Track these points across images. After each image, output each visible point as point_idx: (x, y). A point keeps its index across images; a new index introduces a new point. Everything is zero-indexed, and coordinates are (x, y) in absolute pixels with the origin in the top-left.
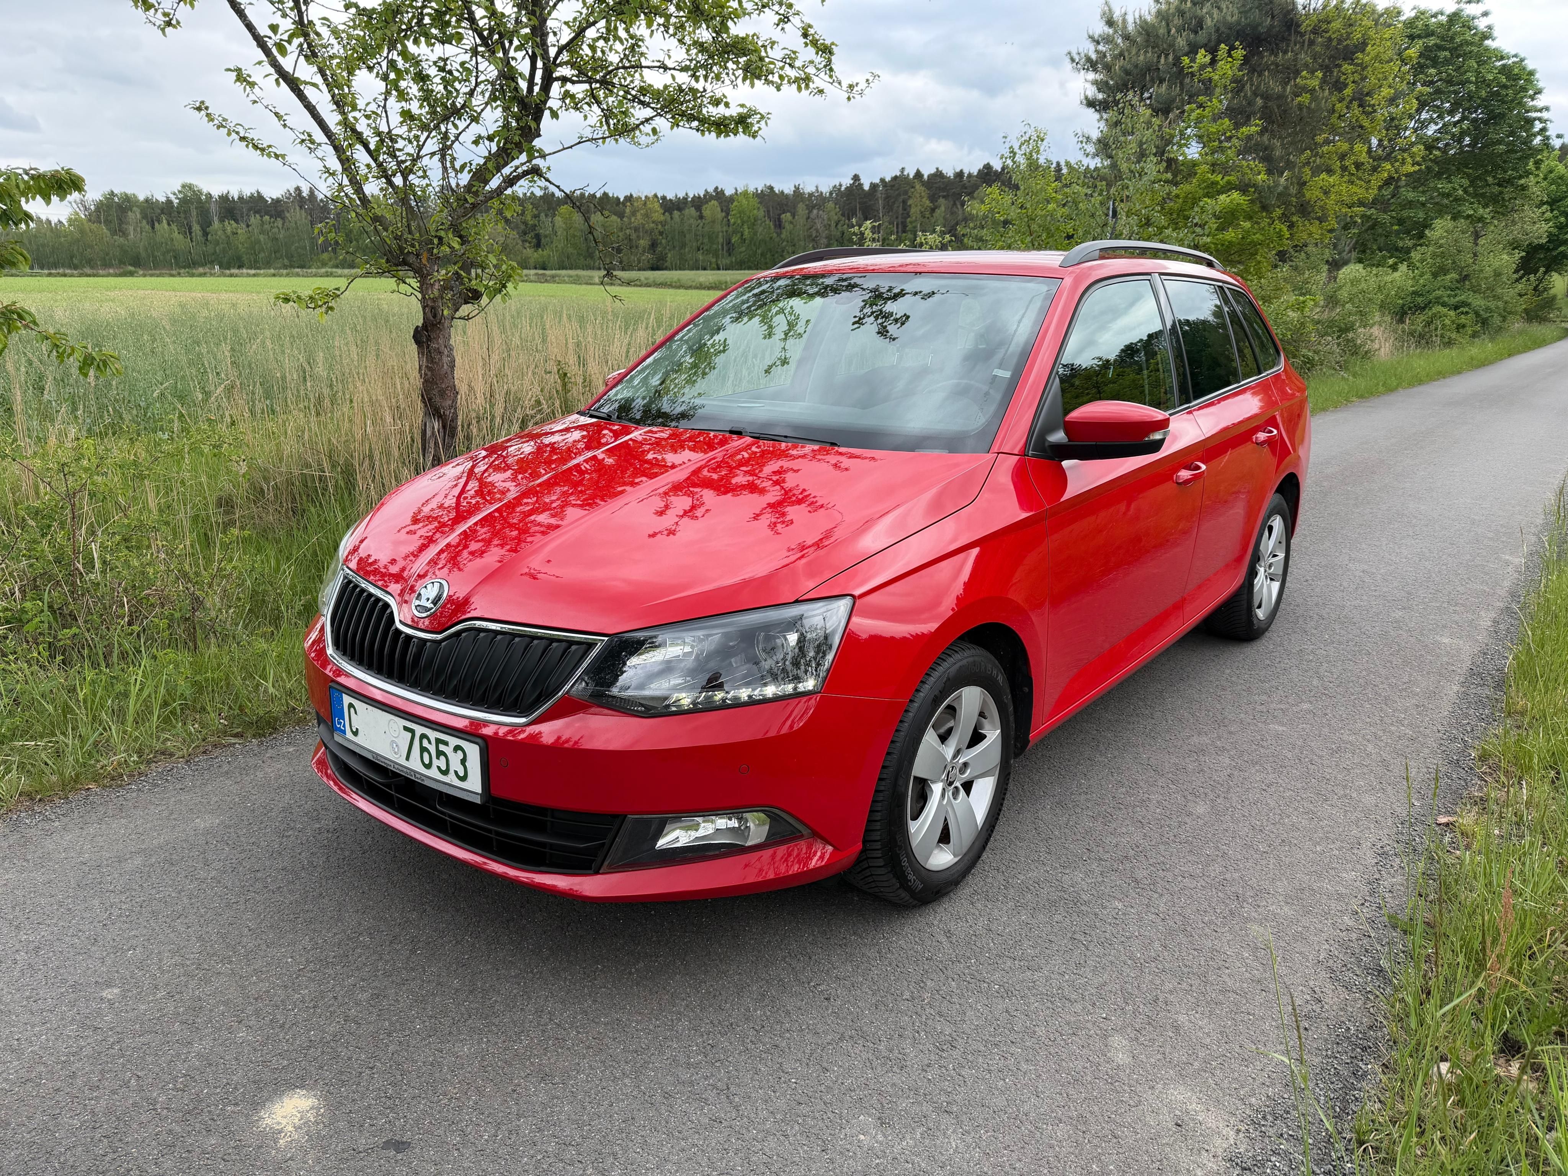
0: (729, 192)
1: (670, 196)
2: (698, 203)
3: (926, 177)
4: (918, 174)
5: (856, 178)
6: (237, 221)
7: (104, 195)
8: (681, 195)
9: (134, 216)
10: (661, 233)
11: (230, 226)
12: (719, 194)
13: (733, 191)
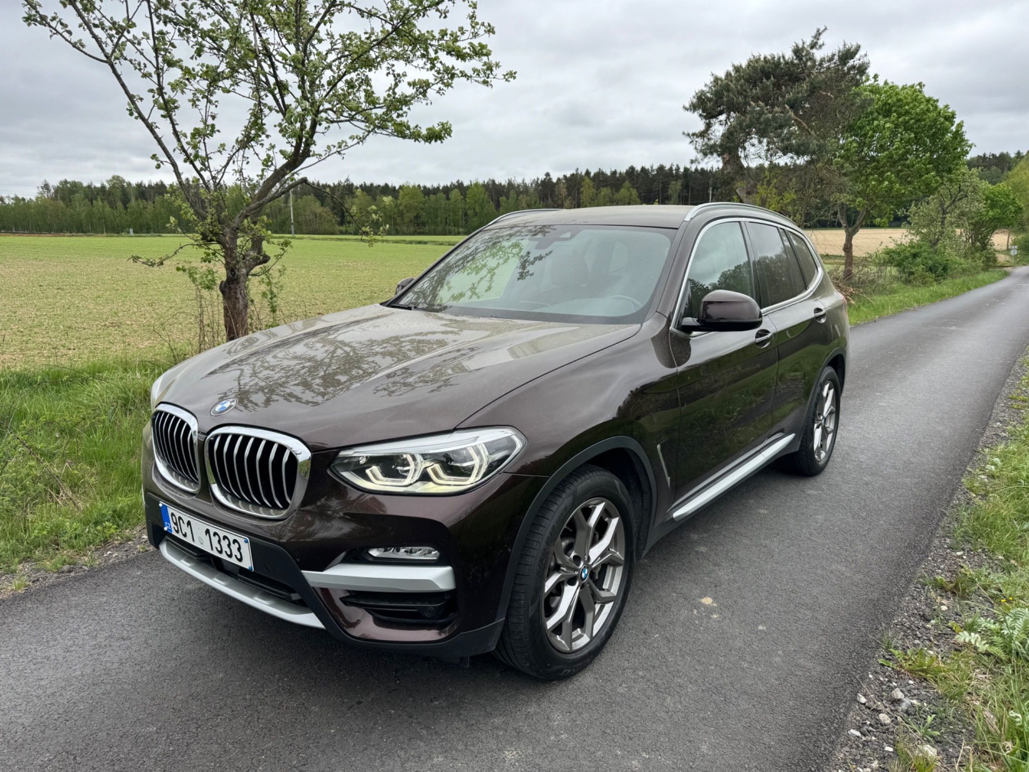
0: (466, 183)
1: (429, 185)
2: (447, 190)
3: (592, 175)
4: (588, 173)
5: (548, 174)
6: (146, 200)
7: (61, 183)
8: (436, 185)
9: (78, 196)
10: (422, 209)
11: (142, 203)
12: (460, 186)
13: (469, 183)
